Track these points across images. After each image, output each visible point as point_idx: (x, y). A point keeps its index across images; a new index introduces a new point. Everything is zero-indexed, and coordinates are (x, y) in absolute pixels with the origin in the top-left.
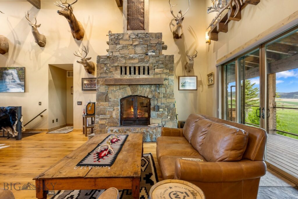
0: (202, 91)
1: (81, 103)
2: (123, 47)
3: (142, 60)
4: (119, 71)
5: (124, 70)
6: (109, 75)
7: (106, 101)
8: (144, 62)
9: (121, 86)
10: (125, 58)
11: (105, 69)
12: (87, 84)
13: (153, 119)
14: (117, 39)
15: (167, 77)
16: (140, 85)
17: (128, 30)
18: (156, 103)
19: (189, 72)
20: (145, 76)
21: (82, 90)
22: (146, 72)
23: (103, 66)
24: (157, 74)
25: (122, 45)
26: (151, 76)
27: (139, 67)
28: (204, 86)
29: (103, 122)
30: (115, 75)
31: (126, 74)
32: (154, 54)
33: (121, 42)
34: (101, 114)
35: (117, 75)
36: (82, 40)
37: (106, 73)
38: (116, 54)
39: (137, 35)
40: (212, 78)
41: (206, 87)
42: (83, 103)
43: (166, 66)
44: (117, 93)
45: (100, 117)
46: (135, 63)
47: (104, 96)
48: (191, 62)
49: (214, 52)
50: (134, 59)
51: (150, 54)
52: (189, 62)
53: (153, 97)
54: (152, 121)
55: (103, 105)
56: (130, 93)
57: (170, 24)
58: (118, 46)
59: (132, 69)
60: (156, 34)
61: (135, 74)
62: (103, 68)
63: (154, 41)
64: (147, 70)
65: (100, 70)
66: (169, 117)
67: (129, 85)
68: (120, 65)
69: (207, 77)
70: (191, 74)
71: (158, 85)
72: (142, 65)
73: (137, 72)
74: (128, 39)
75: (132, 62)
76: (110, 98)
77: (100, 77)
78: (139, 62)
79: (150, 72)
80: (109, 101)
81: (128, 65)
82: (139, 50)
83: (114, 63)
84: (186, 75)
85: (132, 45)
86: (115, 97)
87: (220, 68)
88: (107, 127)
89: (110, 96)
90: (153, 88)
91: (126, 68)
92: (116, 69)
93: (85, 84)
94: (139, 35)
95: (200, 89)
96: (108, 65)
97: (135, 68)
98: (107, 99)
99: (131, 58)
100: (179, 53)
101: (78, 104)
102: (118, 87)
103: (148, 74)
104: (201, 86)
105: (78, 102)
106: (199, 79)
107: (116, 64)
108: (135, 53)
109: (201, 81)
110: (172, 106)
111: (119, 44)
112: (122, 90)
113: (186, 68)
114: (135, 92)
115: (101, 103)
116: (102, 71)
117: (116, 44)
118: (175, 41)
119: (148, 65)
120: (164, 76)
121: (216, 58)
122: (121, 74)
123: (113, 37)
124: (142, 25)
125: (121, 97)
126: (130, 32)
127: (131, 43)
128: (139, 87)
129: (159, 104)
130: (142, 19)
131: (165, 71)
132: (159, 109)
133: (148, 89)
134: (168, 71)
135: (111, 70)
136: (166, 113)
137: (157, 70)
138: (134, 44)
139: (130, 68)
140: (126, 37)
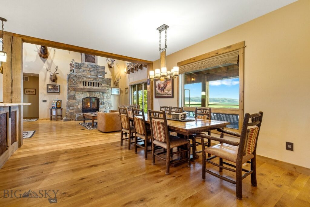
0: (122, 96)
1: (45, 101)
2: (84, 71)
3: (95, 79)
4: (82, 84)
5: (85, 83)
6: (76, 85)
7: (74, 100)
8: (96, 80)
9: (83, 92)
10: (86, 77)
11: (74, 82)
12: (51, 88)
13: (101, 108)
14: (80, 66)
15: (108, 88)
16: (94, 92)
17: (86, 61)
18: (102, 101)
19: (116, 86)
20: (97, 88)
21: (47, 92)
22: (97, 85)
23: (72, 80)
24: (103, 87)
25: (83, 70)
26: (100, 88)
27: (93, 83)
28: (123, 93)
29: (72, 111)
30: (80, 85)
31: (86, 85)
32: (101, 77)
33: (82, 68)
34: (71, 107)
35: (81, 86)
36: (47, 59)
37: (74, 84)
38: (80, 74)
39: (92, 66)
40: (127, 90)
41: (124, 94)
42: (47, 101)
43: (107, 84)
44: (81, 95)
45: (70, 108)
46: (92, 80)
47: (73, 97)
48: (118, 81)
49: (128, 78)
50: (91, 78)
51: (99, 76)
52: (117, 81)
53: (101, 98)
54: (100, 110)
55: (72, 102)
56: (89, 96)
57: (107, 60)
58: (80, 70)
59: (90, 84)
60: (102, 67)
61: (91, 86)
62: (72, 81)
63: (101, 70)
64: (98, 85)
65: (70, 82)
66: (109, 108)
67: (88, 92)
68: (83, 81)
69: (125, 89)
70: (117, 87)
71: (104, 93)
72: (95, 81)
73: (92, 85)
74: (87, 67)
75: (90, 79)
76: (77, 98)
77: (70, 86)
78: (94, 80)
79: (99, 85)
80: (76, 99)
81: (87, 81)
82: (93, 73)
83: (79, 79)
84: (115, 87)
85: (88, 70)
86: (79, 97)
87: (131, 86)
88: (74, 114)
89: (77, 97)
90: (101, 93)
91: (86, 82)
92: (81, 83)
93: (50, 88)
94: (93, 66)
95: (122, 94)
96: (76, 80)
97: (91, 83)
98: (74, 98)
99: (90, 78)
100: (111, 75)
101: (43, 102)
102: (81, 92)
103: (98, 86)
104: (122, 93)
105: (43, 100)
106: (121, 90)
107: (81, 80)
108: (91, 75)
109: (122, 91)
110: (110, 102)
111: (81, 69)
112: (83, 94)
113: (115, 84)
114: (91, 95)
115: (71, 101)
116: (71, 83)
117: (79, 69)
118: (109, 69)
119: (98, 82)
120: (106, 88)
121: (129, 82)
122: (83, 85)
123: (77, 64)
124: (94, 60)
125: (83, 98)
126: (87, 63)
127: (88, 69)
128: (93, 93)
129: (104, 101)
130: (94, 57)
131: (107, 86)
132: (104, 104)
133: (98, 94)
134: (108, 86)
135: (77, 83)
136: (107, 106)
137: (103, 85)
138: (90, 70)
139: (88, 82)
140: (86, 66)
